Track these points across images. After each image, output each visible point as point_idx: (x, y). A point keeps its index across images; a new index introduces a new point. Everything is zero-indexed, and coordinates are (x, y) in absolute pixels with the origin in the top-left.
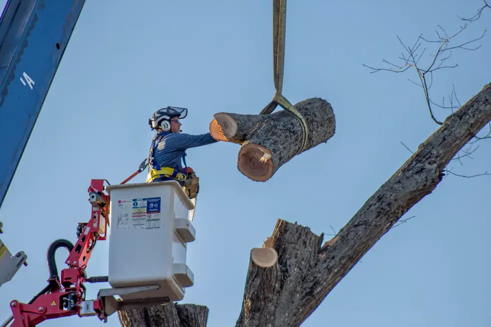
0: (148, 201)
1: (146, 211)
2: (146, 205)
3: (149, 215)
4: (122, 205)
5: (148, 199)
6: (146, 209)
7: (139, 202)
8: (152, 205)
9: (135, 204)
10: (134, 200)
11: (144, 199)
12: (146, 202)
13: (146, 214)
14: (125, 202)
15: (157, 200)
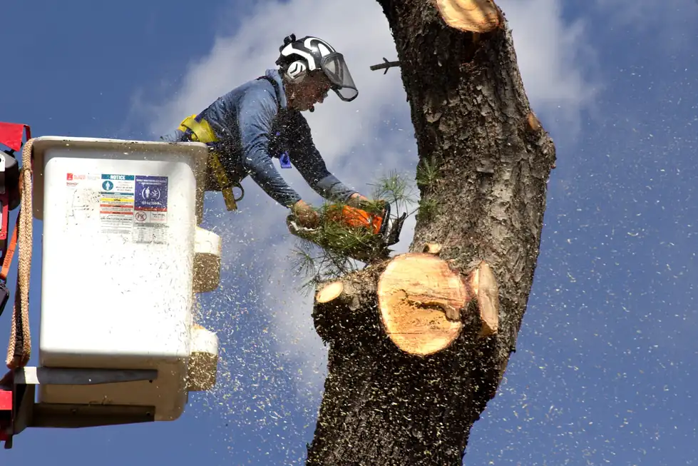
0: (137, 182)
1: (133, 204)
2: (133, 191)
3: (141, 213)
4: (75, 184)
5: (138, 177)
6: (133, 198)
7: (115, 183)
8: (148, 192)
9: (108, 185)
10: (104, 176)
11: (128, 178)
12: (132, 184)
13: (132, 210)
14: (82, 177)
15: (157, 183)
